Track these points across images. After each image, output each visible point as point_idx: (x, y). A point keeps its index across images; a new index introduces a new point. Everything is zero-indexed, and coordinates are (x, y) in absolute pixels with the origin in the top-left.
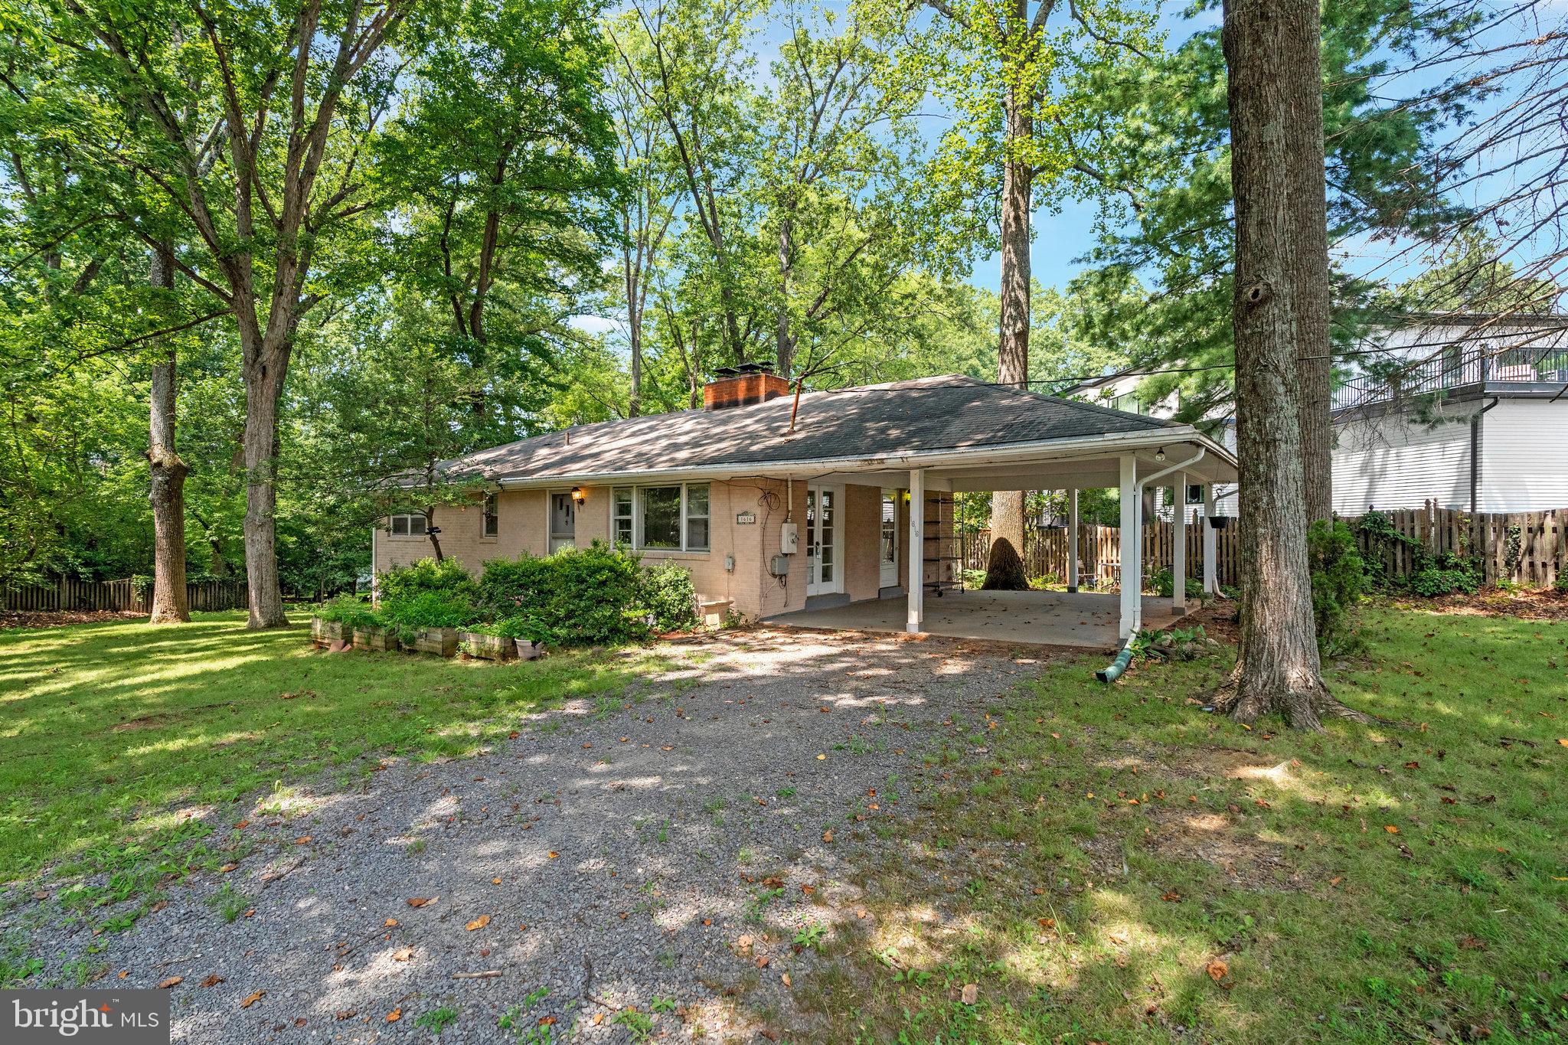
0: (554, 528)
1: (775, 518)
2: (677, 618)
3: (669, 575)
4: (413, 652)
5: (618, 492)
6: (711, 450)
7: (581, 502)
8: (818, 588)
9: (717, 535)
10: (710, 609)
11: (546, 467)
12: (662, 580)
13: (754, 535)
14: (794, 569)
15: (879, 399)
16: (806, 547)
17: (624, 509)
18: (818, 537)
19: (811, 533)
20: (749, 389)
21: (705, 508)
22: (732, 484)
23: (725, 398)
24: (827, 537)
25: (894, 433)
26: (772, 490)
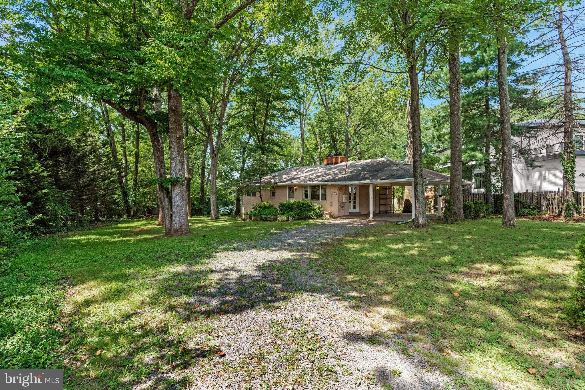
0: (289, 195)
1: (341, 194)
2: (319, 216)
3: (317, 206)
4: (266, 221)
5: (305, 187)
6: (327, 178)
7: (296, 189)
8: (352, 210)
9: (328, 197)
10: (327, 214)
11: (287, 181)
12: (316, 207)
13: (336, 198)
14: (346, 205)
15: (366, 165)
16: (349, 200)
17: (306, 191)
18: (352, 198)
19: (350, 198)
20: (336, 160)
21: (325, 191)
22: (331, 186)
23: (330, 162)
24: (355, 198)
25: (367, 175)
26: (341, 188)
